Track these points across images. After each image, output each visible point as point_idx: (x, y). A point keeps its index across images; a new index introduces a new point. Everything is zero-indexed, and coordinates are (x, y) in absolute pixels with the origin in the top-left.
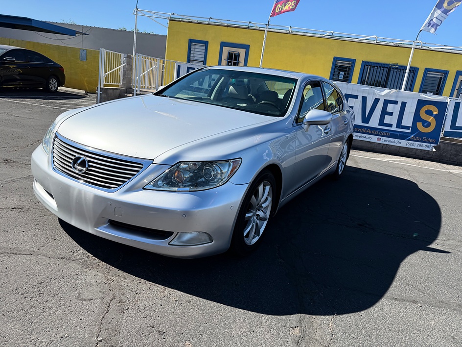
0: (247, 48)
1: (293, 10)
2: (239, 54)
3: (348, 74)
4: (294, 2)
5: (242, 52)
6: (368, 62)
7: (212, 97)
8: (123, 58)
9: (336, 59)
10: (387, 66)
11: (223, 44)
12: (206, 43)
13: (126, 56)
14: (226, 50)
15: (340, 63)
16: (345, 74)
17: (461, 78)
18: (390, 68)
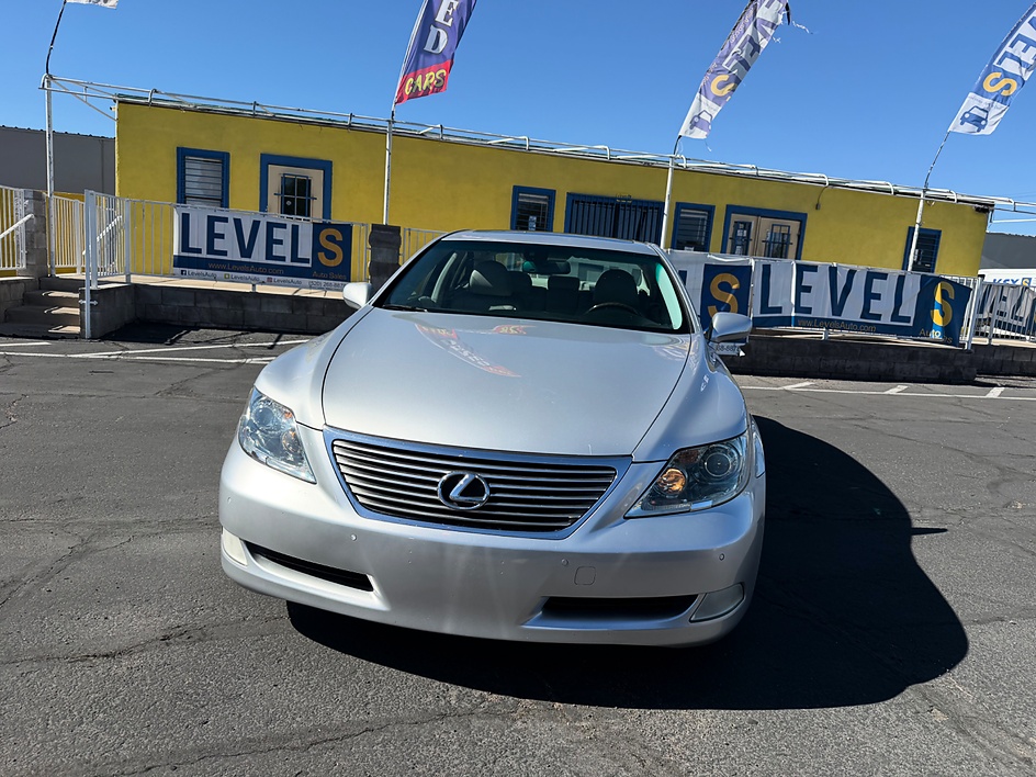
0: (326, 167)
1: (437, 89)
2: (310, 181)
3: (543, 219)
4: (441, 71)
5: (316, 177)
6: (579, 195)
7: (434, 296)
8: (20, 201)
9: (517, 190)
10: (612, 202)
11: (267, 160)
12: (223, 159)
13: (30, 195)
14: (276, 173)
15: (525, 198)
16: (538, 219)
17: (735, 217)
18: (618, 205)
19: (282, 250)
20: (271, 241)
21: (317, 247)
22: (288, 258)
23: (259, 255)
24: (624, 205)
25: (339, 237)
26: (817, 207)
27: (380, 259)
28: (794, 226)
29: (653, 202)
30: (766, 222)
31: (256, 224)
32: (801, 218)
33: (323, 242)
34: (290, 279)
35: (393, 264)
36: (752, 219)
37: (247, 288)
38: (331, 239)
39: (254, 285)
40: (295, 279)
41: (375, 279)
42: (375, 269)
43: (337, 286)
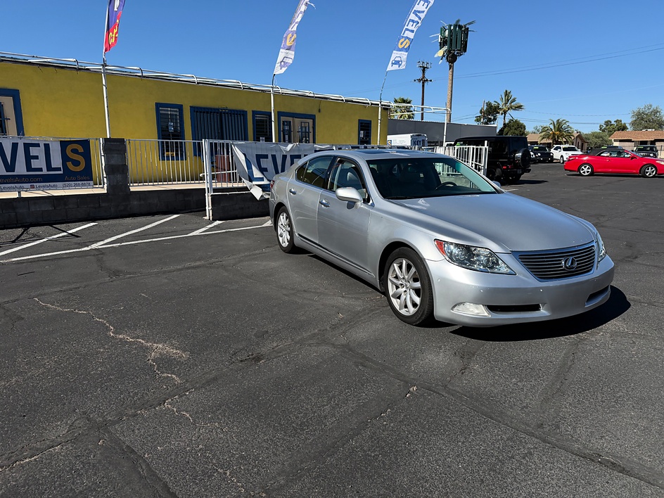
0: (14, 94)
2: (2, 106)
5: (7, 102)
6: (197, 108)
9: (158, 105)
10: (217, 111)
15: (164, 111)
17: (283, 119)
18: (221, 113)
19: (40, 163)
20: (29, 158)
21: (65, 158)
22: (45, 169)
23: (21, 169)
24: (224, 113)
25: (81, 150)
26: (319, 111)
27: (113, 162)
28: (310, 121)
29: (240, 111)
30: (297, 121)
31: (15, 146)
32: (313, 117)
33: (69, 154)
34: (48, 184)
35: (122, 165)
36: (290, 119)
37: (14, 195)
38: (75, 151)
39: (19, 192)
40: (52, 184)
41: (112, 176)
42: (110, 170)
43: (83, 185)
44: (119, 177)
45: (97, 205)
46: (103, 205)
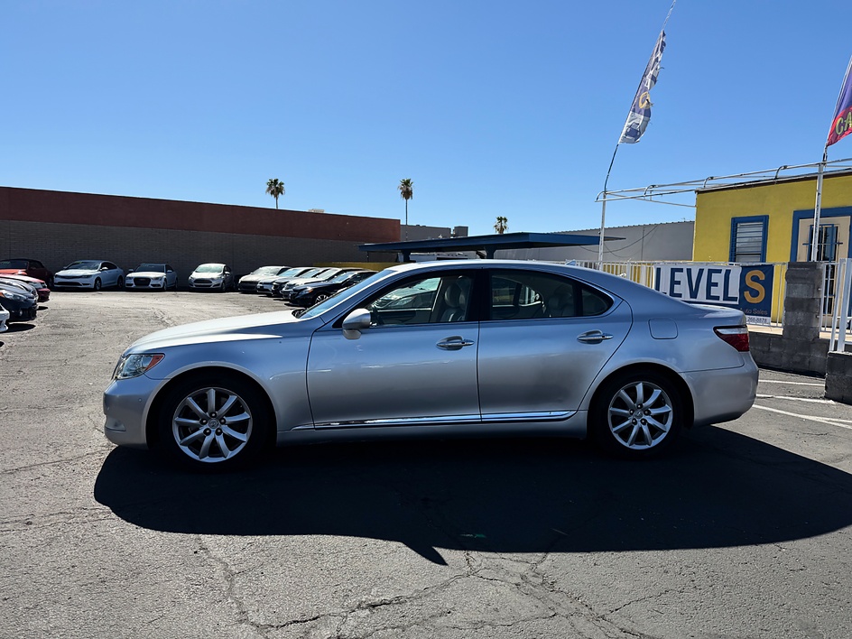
19: (718, 291)
20: (710, 284)
21: (743, 287)
22: (721, 298)
23: (702, 296)
25: (762, 277)
27: (795, 294)
31: (701, 271)
33: (749, 282)
35: (808, 299)
38: (755, 279)
41: (790, 313)
42: (791, 304)
43: (759, 320)
44: (800, 315)
45: (766, 349)
46: (773, 349)
